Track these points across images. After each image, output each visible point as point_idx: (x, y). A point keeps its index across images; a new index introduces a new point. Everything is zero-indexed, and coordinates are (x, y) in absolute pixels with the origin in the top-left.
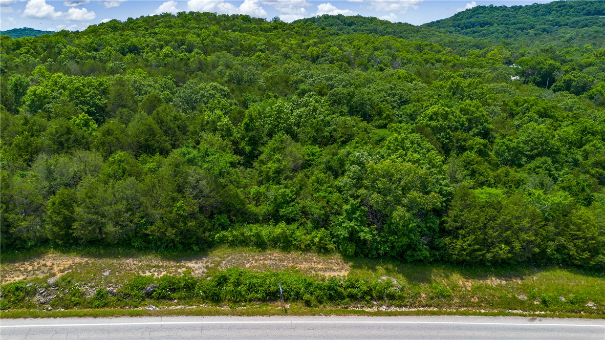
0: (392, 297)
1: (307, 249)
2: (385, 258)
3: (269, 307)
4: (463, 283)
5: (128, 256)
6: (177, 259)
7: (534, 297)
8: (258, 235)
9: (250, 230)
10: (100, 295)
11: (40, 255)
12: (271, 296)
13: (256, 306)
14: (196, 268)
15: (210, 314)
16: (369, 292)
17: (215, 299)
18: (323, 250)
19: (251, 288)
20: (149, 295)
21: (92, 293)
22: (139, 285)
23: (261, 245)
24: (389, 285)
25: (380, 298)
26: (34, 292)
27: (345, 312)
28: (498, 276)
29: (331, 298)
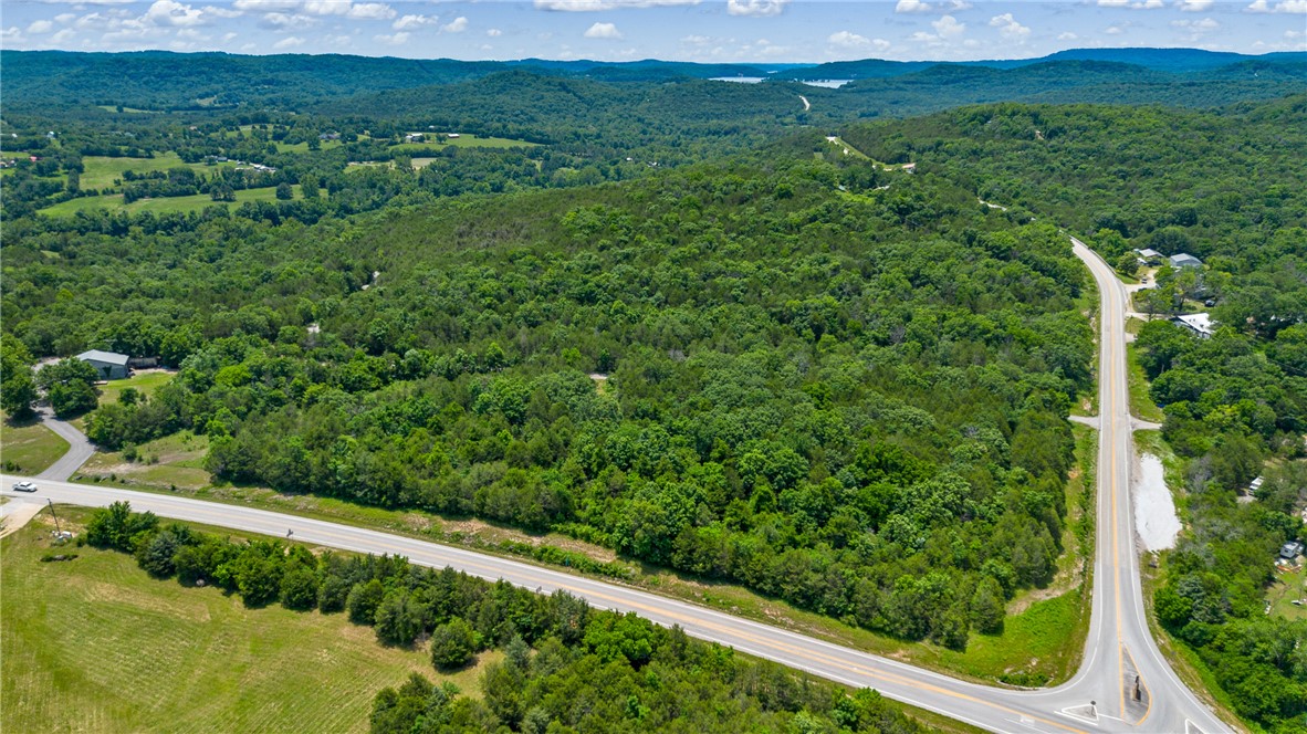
0: (626, 578)
1: (598, 543)
2: (636, 557)
3: (564, 569)
4: (674, 579)
5: (508, 528)
6: (530, 535)
7: (704, 596)
8: (573, 531)
9: (572, 526)
10: (490, 545)
11: (469, 519)
12: (564, 564)
13: (557, 566)
14: (536, 541)
15: (533, 565)
16: (614, 573)
17: (540, 559)
18: (607, 546)
19: (557, 557)
20: (510, 550)
21: (487, 544)
22: (507, 544)
23: (575, 536)
24: (627, 571)
25: (620, 577)
26: (463, 538)
27: (599, 580)
28: (699, 582)
29: (594, 571)
